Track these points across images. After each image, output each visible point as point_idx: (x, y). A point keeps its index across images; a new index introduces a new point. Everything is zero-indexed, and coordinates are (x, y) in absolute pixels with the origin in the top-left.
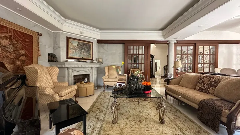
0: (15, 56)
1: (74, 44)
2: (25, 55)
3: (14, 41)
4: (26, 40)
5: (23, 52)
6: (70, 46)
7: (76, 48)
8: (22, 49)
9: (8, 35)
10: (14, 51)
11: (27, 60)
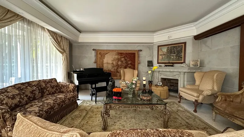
0: (126, 65)
1: (163, 51)
2: (131, 64)
3: (126, 58)
4: (132, 56)
5: (130, 62)
6: (160, 53)
7: (165, 53)
8: (129, 61)
9: (123, 56)
10: (126, 62)
11: (131, 66)
